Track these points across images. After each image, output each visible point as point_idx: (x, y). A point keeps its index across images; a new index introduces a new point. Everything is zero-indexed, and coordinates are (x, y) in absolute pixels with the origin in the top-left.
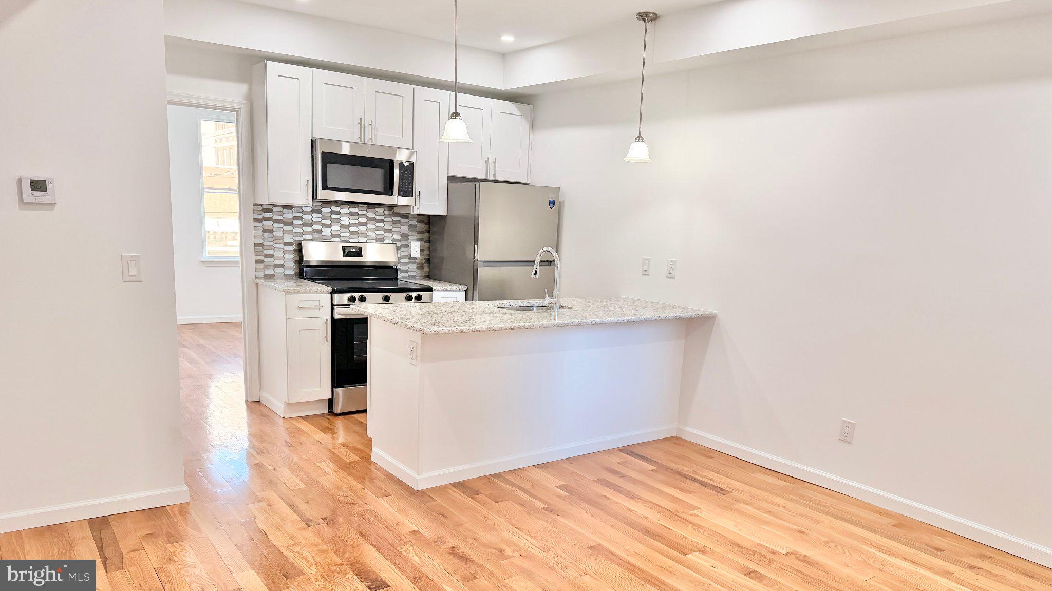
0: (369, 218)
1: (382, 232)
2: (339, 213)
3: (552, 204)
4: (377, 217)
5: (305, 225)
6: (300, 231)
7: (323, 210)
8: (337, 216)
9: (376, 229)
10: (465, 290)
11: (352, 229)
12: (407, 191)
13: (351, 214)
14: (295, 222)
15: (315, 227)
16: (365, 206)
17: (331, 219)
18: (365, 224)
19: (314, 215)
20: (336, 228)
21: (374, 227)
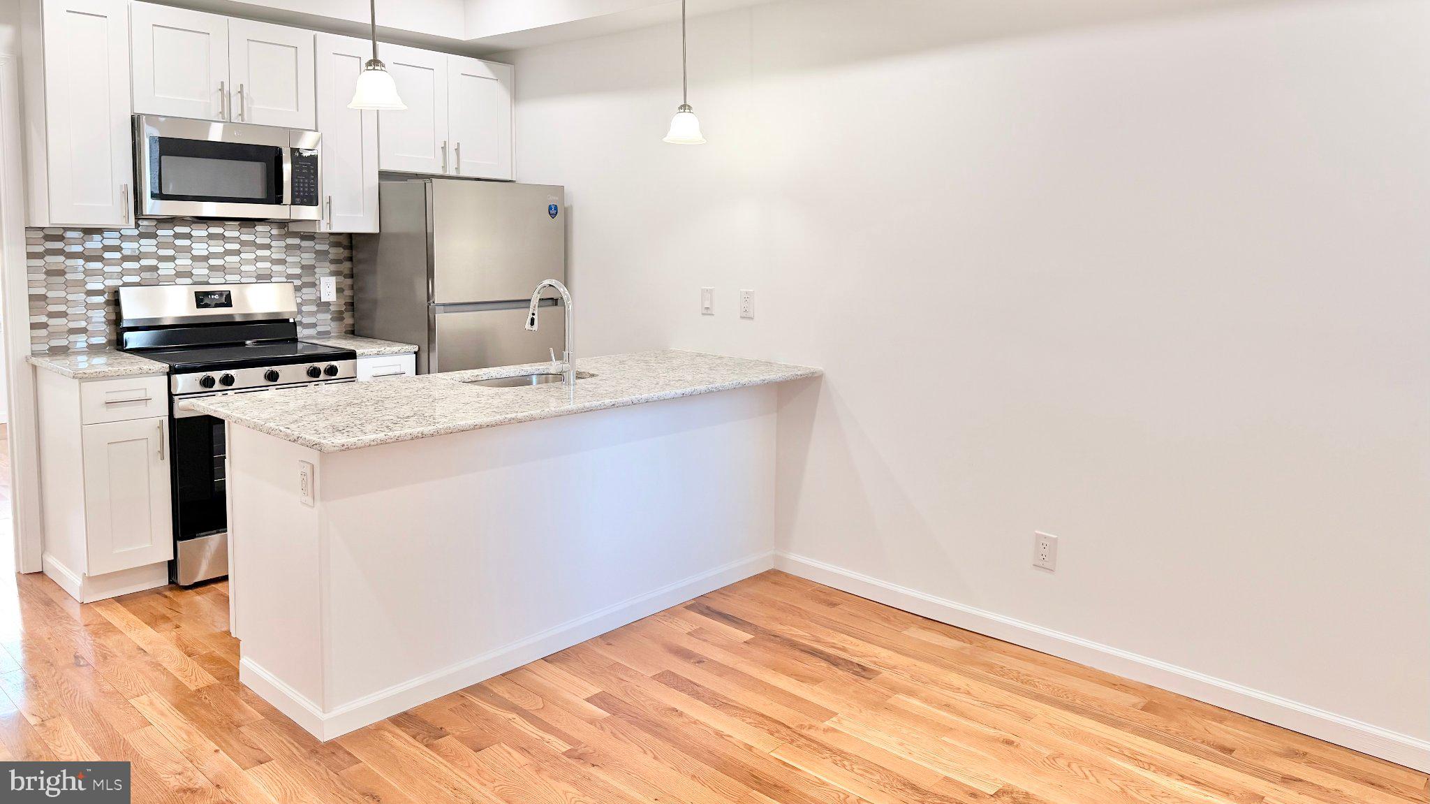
0: (243, 243)
1: (268, 265)
2: (188, 236)
3: (553, 211)
4: (259, 241)
5: (125, 258)
6: (118, 269)
7: (160, 232)
8: (186, 242)
9: (257, 259)
10: (415, 353)
11: (212, 262)
12: (307, 194)
13: (211, 236)
14: (107, 255)
15: (144, 262)
16: (237, 223)
17: (175, 247)
18: (238, 253)
19: (143, 241)
20: (184, 262)
21: (252, 256)
